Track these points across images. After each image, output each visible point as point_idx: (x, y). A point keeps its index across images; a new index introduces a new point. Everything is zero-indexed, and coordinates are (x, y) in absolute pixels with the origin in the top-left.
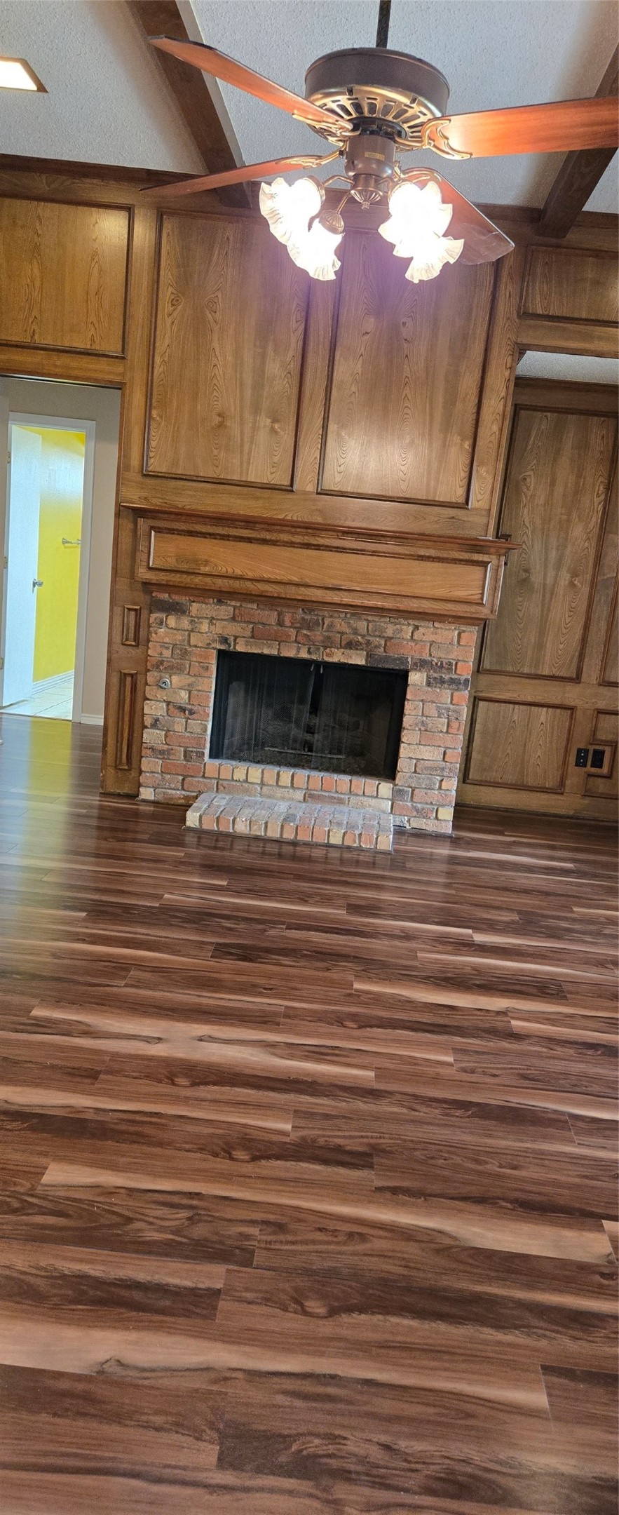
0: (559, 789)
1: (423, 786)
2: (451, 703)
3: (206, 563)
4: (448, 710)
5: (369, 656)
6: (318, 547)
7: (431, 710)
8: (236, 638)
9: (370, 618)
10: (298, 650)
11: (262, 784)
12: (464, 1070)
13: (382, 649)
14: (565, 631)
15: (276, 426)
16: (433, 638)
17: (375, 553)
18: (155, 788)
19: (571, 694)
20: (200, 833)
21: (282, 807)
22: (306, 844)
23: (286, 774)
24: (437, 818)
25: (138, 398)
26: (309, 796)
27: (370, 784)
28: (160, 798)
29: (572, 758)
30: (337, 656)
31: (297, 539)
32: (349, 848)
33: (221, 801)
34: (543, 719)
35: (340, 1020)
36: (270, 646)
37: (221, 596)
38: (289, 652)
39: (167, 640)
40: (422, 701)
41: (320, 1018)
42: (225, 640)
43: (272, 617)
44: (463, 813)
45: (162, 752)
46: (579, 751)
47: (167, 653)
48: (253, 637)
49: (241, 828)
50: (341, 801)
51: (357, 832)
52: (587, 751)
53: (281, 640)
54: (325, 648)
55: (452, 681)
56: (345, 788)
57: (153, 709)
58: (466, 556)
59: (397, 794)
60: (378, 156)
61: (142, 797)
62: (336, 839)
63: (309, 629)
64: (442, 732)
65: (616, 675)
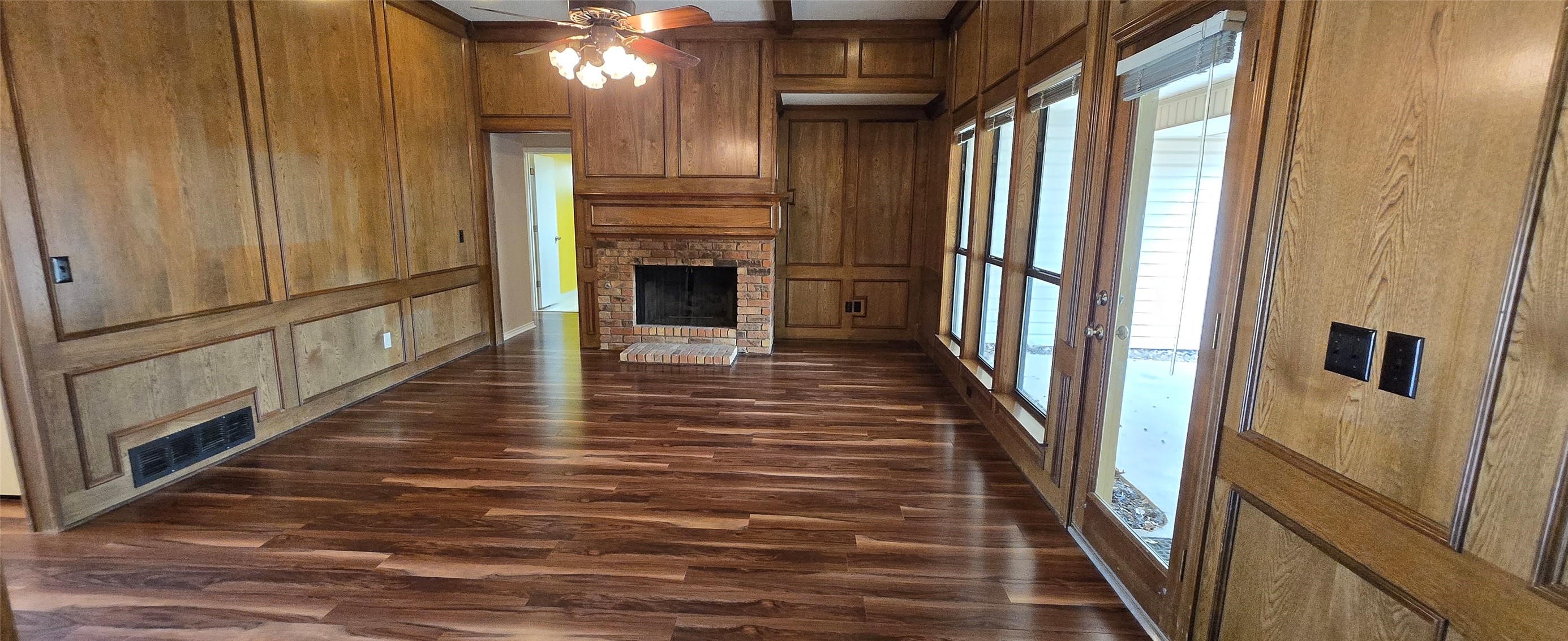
0: (839, 325)
2: (761, 283)
3: (621, 219)
5: (715, 261)
6: (680, 206)
7: (752, 287)
8: (643, 258)
9: (713, 241)
10: (677, 261)
11: (665, 336)
12: (716, 461)
13: (721, 257)
14: (831, 239)
15: (654, 144)
16: (748, 248)
17: (710, 206)
18: (609, 343)
19: (839, 273)
20: (628, 364)
21: (675, 347)
22: (685, 365)
23: (678, 329)
24: (762, 346)
25: (580, 136)
26: (691, 340)
27: (724, 331)
28: (612, 348)
29: (844, 309)
30: (698, 263)
31: (668, 203)
32: (708, 365)
33: (641, 347)
34: (825, 286)
35: (662, 444)
36: (661, 261)
37: (632, 237)
38: (672, 263)
39: (606, 263)
40: (746, 283)
41: (652, 443)
42: (637, 260)
43: (660, 245)
44: (780, 343)
45: (610, 323)
46: (847, 303)
47: (607, 270)
48: (652, 257)
49: (650, 360)
50: (708, 342)
51: (712, 357)
52: (851, 303)
53: (667, 257)
54: (691, 259)
55: (761, 271)
56: (711, 335)
57: (603, 300)
58: (759, 203)
59: (739, 335)
60: (606, 35)
61: (602, 348)
62: (701, 362)
63: (681, 250)
64: (758, 299)
65: (862, 260)
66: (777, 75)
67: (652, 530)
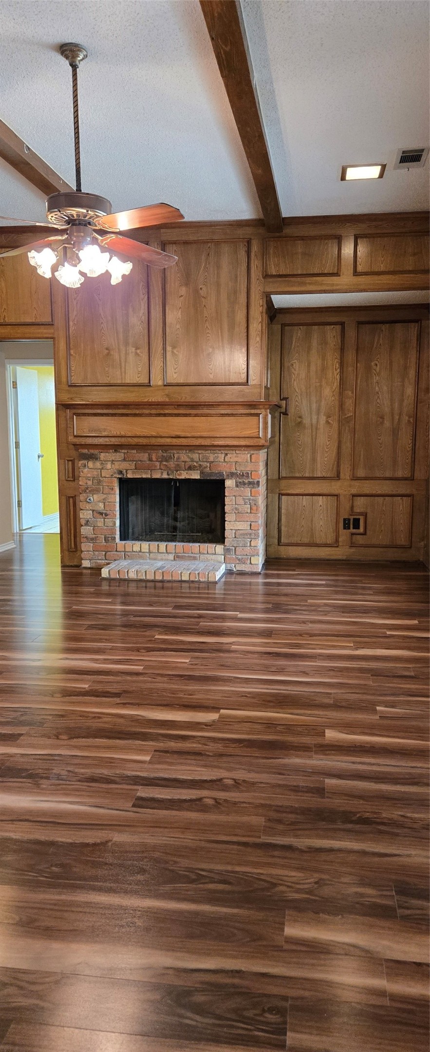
0: (336, 544)
1: (241, 545)
2: (251, 496)
3: (105, 430)
4: (249, 500)
5: (202, 473)
6: (165, 415)
7: (240, 500)
8: (127, 470)
9: (200, 452)
10: (162, 473)
11: (150, 552)
12: (192, 664)
13: (209, 469)
14: (327, 450)
15: (138, 351)
16: (236, 459)
17: (196, 415)
18: (90, 560)
19: (335, 487)
20: (110, 580)
21: (159, 564)
22: (169, 581)
23: (163, 545)
24: (251, 563)
25: (62, 345)
26: (177, 557)
27: (211, 547)
28: (94, 565)
29: (341, 525)
30: (184, 475)
31: (153, 412)
32: (193, 582)
33: (124, 563)
34: (320, 503)
35: (138, 650)
36: (146, 473)
37: (116, 448)
38: (157, 475)
39: (89, 475)
40: (234, 496)
41: (128, 649)
42: (121, 472)
43: (144, 456)
44: (271, 562)
45: (92, 539)
46: (345, 520)
47: (90, 483)
48: (136, 469)
49: (132, 575)
50: (195, 558)
51: (197, 572)
52: (349, 520)
53: (151, 469)
54: (177, 471)
55: (250, 483)
56: (197, 550)
57: (85, 515)
58: (247, 411)
59: (227, 551)
61: (84, 566)
62: (185, 578)
63: (166, 461)
64: (247, 513)
65: (361, 473)
66: (266, 276)
67: (121, 720)
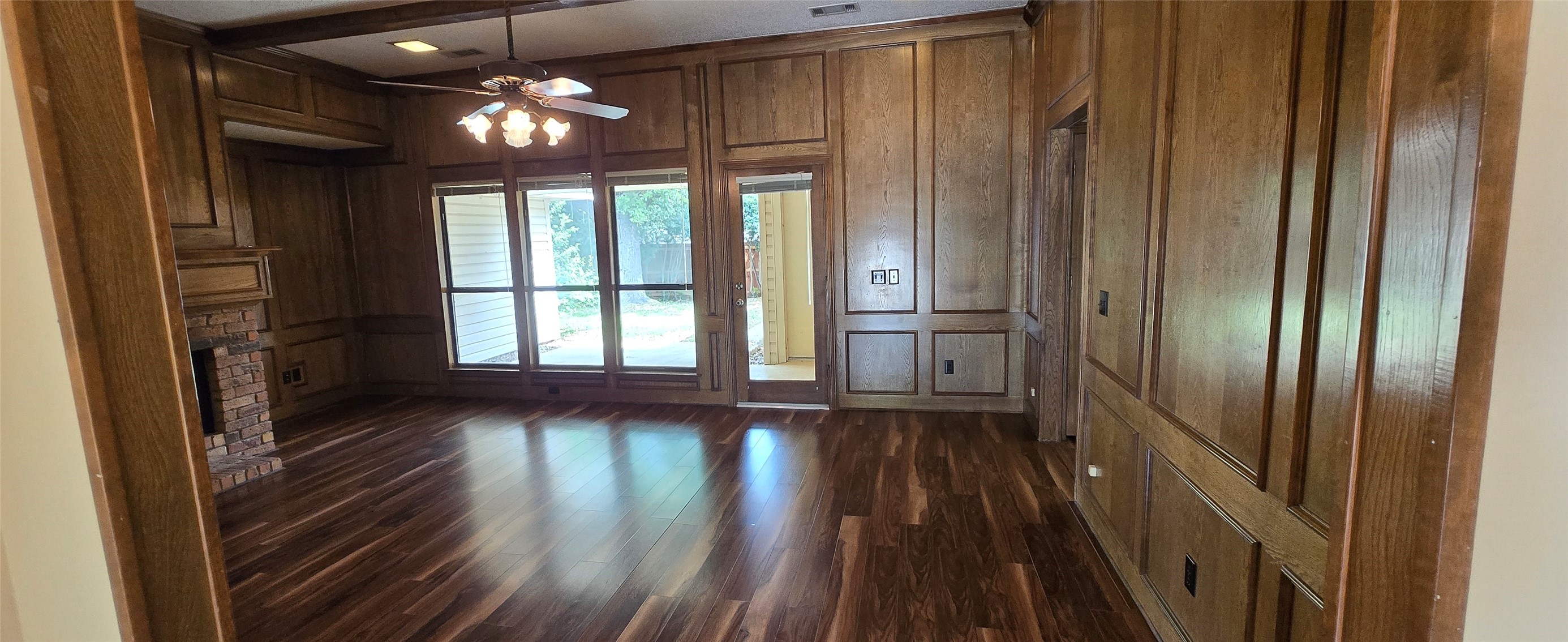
0: (279, 403)
1: (248, 425)
2: (251, 362)
4: (250, 367)
7: (237, 371)
16: (225, 320)
24: (263, 443)
29: (281, 380)
40: (229, 366)
46: (284, 374)
52: (288, 373)
55: (248, 347)
59: (229, 440)
64: (250, 383)
